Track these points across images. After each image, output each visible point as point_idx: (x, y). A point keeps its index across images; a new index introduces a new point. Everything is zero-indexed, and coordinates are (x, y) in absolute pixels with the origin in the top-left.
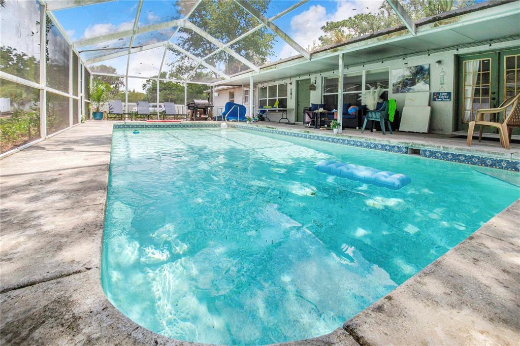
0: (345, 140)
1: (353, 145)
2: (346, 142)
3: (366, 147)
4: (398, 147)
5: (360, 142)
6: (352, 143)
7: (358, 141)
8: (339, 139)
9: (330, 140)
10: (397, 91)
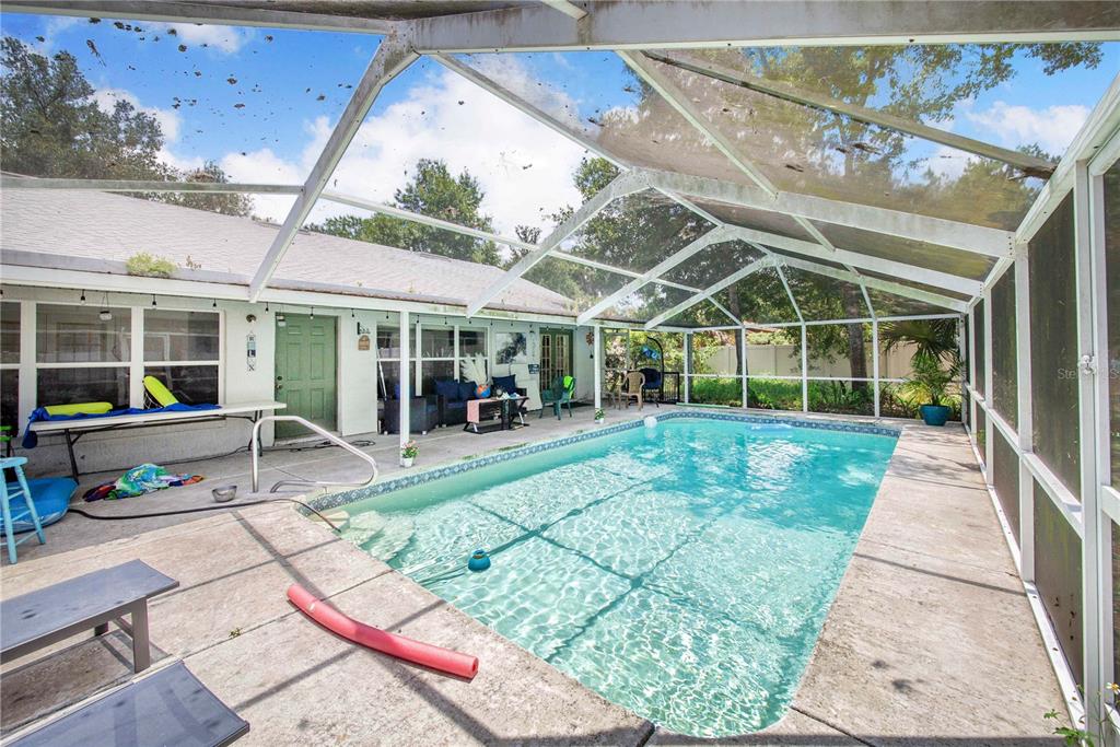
10: (501, 361)
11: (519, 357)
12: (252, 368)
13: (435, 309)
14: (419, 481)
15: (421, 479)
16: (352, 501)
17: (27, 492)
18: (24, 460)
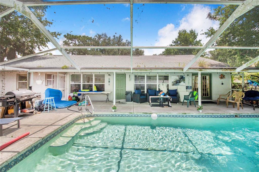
0: (209, 115)
1: (214, 117)
2: (210, 116)
3: (220, 117)
4: (233, 116)
5: (217, 116)
6: (213, 116)
7: (216, 115)
8: (206, 116)
9: (200, 116)
10: (174, 85)
11: (182, 83)
12: (109, 85)
13: (121, 71)
14: (115, 116)
15: (116, 116)
16: (98, 117)
17: (54, 102)
18: (54, 98)
